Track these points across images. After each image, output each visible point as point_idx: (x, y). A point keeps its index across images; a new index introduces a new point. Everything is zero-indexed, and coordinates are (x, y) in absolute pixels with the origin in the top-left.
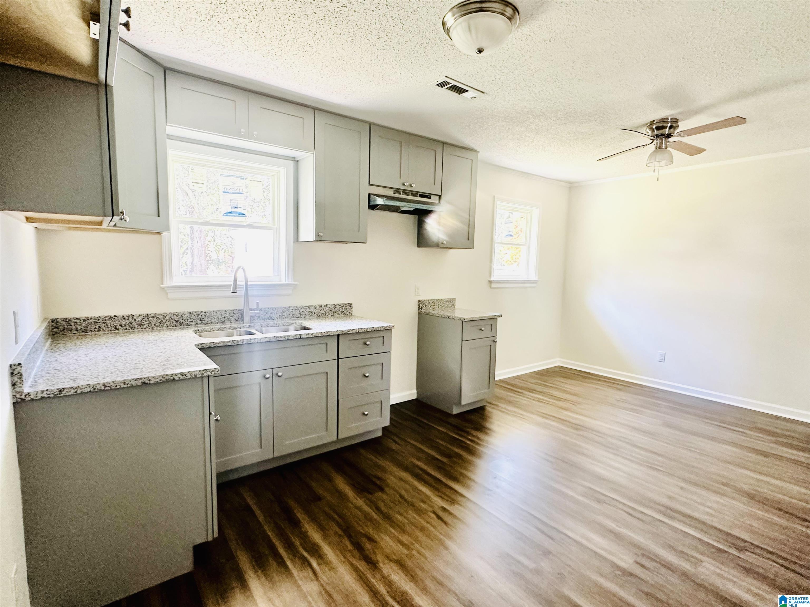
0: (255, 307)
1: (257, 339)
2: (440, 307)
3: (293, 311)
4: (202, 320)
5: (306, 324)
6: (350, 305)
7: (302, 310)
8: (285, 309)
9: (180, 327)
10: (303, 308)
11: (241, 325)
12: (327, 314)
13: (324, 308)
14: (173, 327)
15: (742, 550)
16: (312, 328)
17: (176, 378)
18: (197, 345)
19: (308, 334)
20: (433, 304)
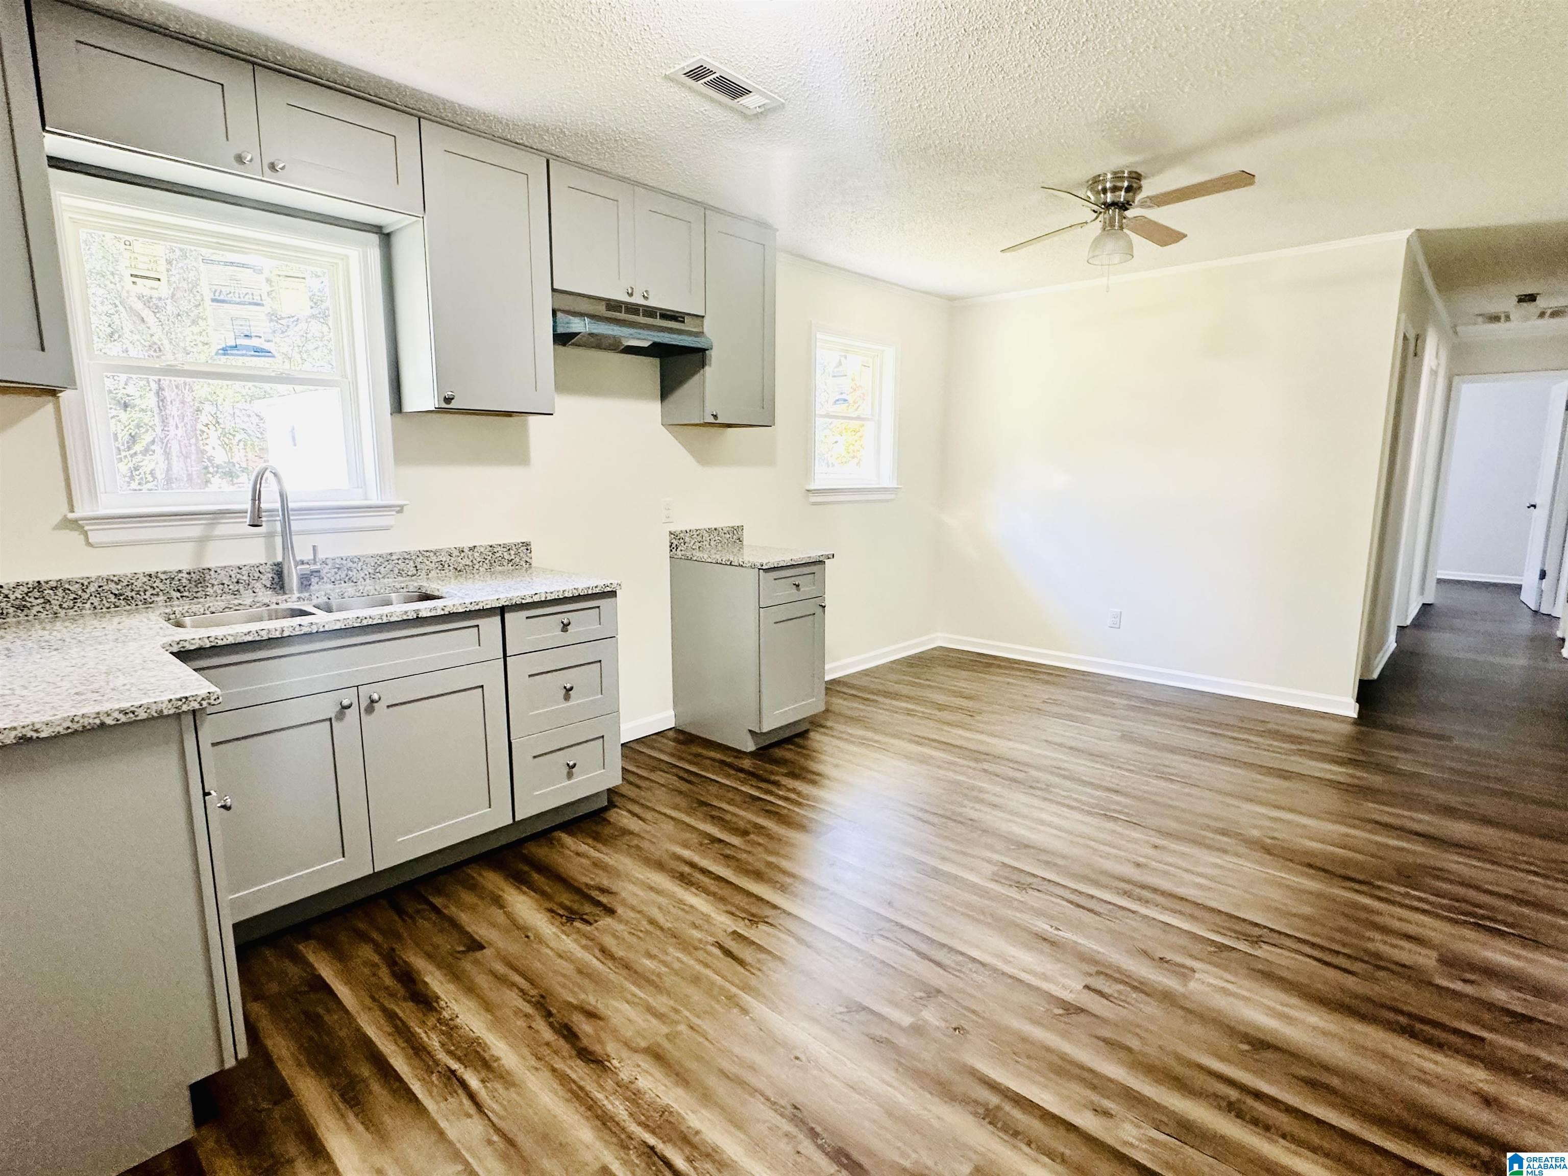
0: (309, 556)
1: (316, 624)
2: (712, 543)
3: (400, 562)
4: (182, 590)
5: (431, 587)
6: (527, 545)
7: (419, 560)
8: (381, 560)
9: (128, 608)
10: (423, 555)
11: (280, 597)
12: (477, 567)
13: (470, 553)
14: (109, 608)
15: (1256, 942)
16: (443, 595)
17: (109, 721)
18: (166, 647)
19: (435, 609)
20: (699, 539)
